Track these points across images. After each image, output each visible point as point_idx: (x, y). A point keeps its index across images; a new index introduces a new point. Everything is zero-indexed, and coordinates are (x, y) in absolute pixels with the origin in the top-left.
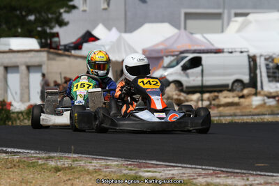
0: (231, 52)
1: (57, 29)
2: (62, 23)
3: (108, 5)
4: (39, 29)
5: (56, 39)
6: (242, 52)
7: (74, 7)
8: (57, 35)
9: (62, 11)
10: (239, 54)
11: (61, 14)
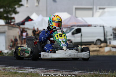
0: (95, 26)
1: (14, 15)
2: (16, 13)
3: (38, 3)
4: (5, 15)
5: (13, 20)
6: (100, 26)
7: (22, 5)
8: (14, 18)
9: (16, 7)
10: (99, 27)
11: (15, 8)
